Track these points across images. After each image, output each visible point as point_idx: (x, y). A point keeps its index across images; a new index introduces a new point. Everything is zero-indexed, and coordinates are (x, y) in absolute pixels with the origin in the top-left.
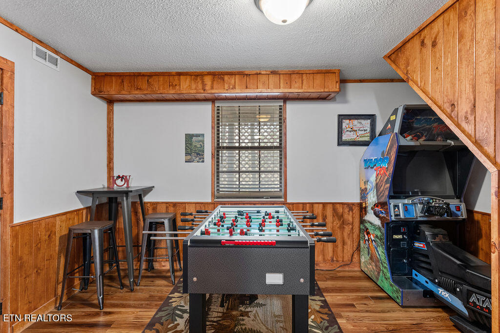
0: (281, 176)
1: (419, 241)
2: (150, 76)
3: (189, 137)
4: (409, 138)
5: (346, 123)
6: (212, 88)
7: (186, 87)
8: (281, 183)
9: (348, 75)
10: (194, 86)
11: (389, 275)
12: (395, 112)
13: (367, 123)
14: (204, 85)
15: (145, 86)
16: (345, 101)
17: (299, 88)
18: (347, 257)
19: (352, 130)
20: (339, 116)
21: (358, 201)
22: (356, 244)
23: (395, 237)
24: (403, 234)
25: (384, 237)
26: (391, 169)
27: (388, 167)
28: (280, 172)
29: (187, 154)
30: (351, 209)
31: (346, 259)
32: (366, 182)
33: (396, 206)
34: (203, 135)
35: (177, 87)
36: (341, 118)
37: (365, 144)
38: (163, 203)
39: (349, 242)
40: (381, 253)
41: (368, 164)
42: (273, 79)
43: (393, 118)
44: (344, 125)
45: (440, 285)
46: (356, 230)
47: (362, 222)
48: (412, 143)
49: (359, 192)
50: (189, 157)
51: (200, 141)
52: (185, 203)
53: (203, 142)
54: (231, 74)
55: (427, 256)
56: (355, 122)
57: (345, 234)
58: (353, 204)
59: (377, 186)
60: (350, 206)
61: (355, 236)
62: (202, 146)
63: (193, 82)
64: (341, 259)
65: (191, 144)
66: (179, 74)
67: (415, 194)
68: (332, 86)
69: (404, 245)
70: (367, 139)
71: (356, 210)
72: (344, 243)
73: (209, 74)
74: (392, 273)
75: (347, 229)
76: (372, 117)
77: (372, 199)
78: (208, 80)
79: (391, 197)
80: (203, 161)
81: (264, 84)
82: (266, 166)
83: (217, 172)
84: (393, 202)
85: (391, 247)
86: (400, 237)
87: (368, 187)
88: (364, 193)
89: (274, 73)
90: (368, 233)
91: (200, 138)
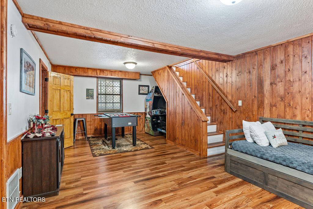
0: (120, 104)
1: (159, 120)
2: (76, 68)
3: (88, 90)
4: (156, 94)
5: (141, 87)
6: (100, 74)
7: (90, 73)
8: (120, 106)
9: (141, 73)
10: (93, 73)
11: (152, 130)
12: (153, 87)
13: (147, 88)
14: (97, 73)
15: (74, 71)
16: (141, 81)
17: (128, 77)
18: (141, 129)
19: (143, 90)
20: (139, 85)
21: (144, 112)
22: (144, 125)
23: (153, 120)
24: (155, 119)
25: (151, 120)
26: (152, 102)
27: (152, 101)
28: (120, 103)
29: (87, 96)
30: (142, 114)
31: (141, 130)
32: (146, 106)
33: (154, 111)
34: (93, 89)
35: (87, 73)
36: (140, 86)
37: (146, 94)
38: (77, 114)
39: (142, 124)
40: (150, 125)
41: (147, 100)
42: (120, 73)
43: (153, 88)
44: (140, 88)
45: (162, 129)
46: (144, 121)
47: (145, 117)
48: (157, 95)
49: (144, 109)
50: (88, 97)
51: (92, 92)
52: (86, 114)
53: (93, 92)
54: (106, 70)
55: (160, 124)
56: (144, 87)
57: (141, 122)
58: (143, 113)
59: (149, 107)
60: (142, 113)
61: (143, 122)
62: (93, 94)
63: (93, 72)
64: (139, 130)
65: (89, 93)
66: (88, 69)
67: (158, 108)
68: (137, 77)
69: (155, 122)
70: (147, 93)
71: (144, 114)
72: (140, 125)
73: (99, 69)
74: (153, 130)
75: (141, 120)
76: (148, 86)
77: (148, 110)
78: (98, 72)
79: (152, 109)
80: (93, 99)
81: (117, 74)
82: (115, 101)
83: (98, 103)
84: (153, 110)
85: (153, 122)
86: (155, 120)
87: (147, 107)
88: (146, 109)
89: (120, 71)
90: (147, 121)
91: (92, 91)
